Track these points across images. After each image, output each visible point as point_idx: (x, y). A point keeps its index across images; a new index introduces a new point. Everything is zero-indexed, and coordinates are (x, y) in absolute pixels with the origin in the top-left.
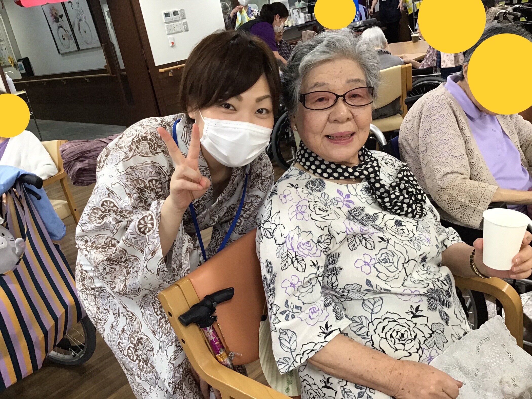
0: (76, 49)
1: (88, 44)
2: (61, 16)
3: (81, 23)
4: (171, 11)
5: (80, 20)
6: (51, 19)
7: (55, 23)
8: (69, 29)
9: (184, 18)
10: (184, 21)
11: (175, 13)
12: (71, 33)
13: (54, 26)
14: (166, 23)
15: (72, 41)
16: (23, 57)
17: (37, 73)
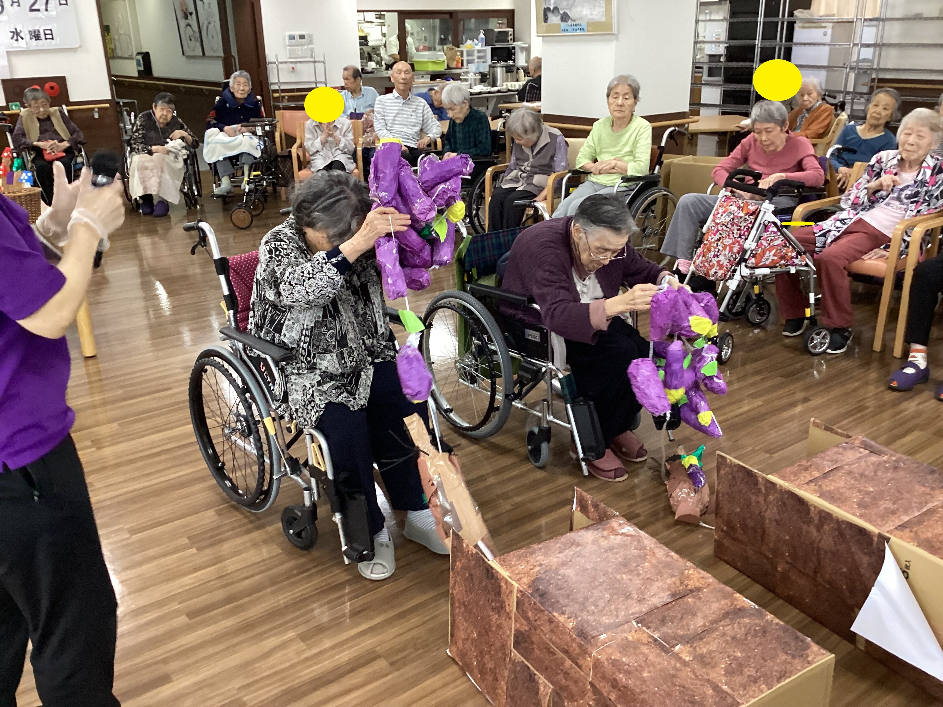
0: (201, 54)
1: (214, 51)
2: (191, 14)
3: (210, 26)
4: (297, 33)
5: (209, 23)
6: (180, 15)
7: (184, 20)
8: (196, 29)
9: (311, 43)
10: (311, 46)
11: (302, 37)
12: (198, 35)
13: (183, 23)
14: (290, 46)
15: (198, 44)
16: (144, 51)
17: (156, 73)
